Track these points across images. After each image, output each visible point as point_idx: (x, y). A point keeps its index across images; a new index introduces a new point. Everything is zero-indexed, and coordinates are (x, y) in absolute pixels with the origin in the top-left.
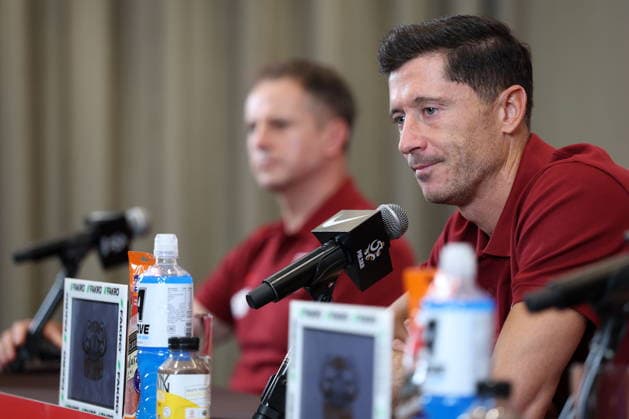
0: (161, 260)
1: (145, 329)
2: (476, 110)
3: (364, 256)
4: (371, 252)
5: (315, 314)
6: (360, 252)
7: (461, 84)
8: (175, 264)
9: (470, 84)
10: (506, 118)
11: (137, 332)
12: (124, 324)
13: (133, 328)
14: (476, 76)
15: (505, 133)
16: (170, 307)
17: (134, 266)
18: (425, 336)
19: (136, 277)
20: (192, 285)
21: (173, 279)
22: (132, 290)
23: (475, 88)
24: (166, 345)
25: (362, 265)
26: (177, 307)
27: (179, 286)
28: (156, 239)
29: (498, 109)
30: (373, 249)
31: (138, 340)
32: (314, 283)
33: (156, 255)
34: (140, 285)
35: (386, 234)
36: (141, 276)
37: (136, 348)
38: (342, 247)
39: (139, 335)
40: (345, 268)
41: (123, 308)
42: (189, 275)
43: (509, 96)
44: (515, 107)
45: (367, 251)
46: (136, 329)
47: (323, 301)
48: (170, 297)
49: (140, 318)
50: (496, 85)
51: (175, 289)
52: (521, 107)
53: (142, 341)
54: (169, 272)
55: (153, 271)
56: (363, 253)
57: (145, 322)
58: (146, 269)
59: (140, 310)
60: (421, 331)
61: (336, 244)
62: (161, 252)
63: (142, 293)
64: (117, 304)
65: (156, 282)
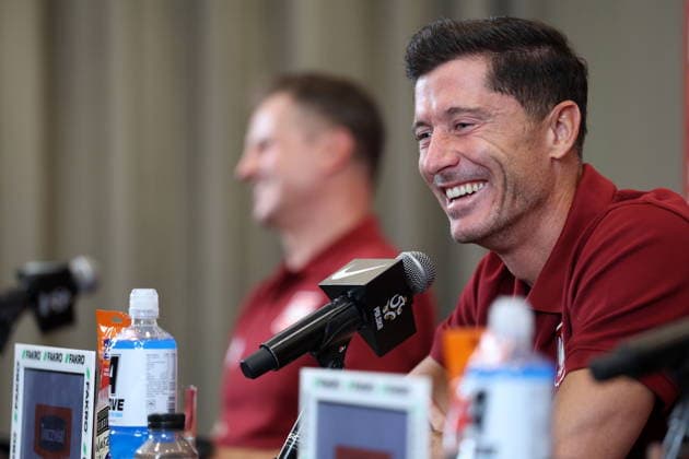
0: (137, 321)
1: (119, 404)
2: (521, 127)
3: (382, 315)
4: (391, 310)
5: (332, 384)
6: (377, 309)
7: (505, 96)
8: (156, 324)
9: (517, 98)
10: (556, 141)
11: (108, 408)
12: (91, 399)
13: (103, 403)
14: (525, 88)
15: (553, 159)
16: (149, 378)
17: (103, 329)
18: (471, 410)
19: (107, 341)
20: (175, 351)
21: (152, 344)
22: (102, 358)
23: (522, 103)
24: (145, 423)
25: (380, 325)
26: (157, 377)
27: (161, 352)
28: (132, 295)
29: (547, 129)
30: (393, 306)
31: (110, 418)
32: (322, 347)
33: (132, 315)
34: (111, 352)
35: (408, 287)
36: (114, 340)
37: (107, 427)
38: (356, 303)
39: (111, 411)
40: (359, 329)
41: (90, 379)
42: (172, 338)
43: (560, 114)
44: (566, 127)
45: (387, 307)
46: (108, 404)
47: (332, 368)
48: (150, 365)
49: (113, 391)
50: (548, 100)
51: (155, 356)
52: (573, 128)
53: (115, 419)
54: (148, 335)
55: (128, 334)
56: (381, 310)
57: (118, 396)
58: (119, 331)
59: (113, 381)
60: (466, 405)
61: (349, 300)
62: (139, 311)
63: (115, 361)
64: (83, 375)
65: (133, 347)
